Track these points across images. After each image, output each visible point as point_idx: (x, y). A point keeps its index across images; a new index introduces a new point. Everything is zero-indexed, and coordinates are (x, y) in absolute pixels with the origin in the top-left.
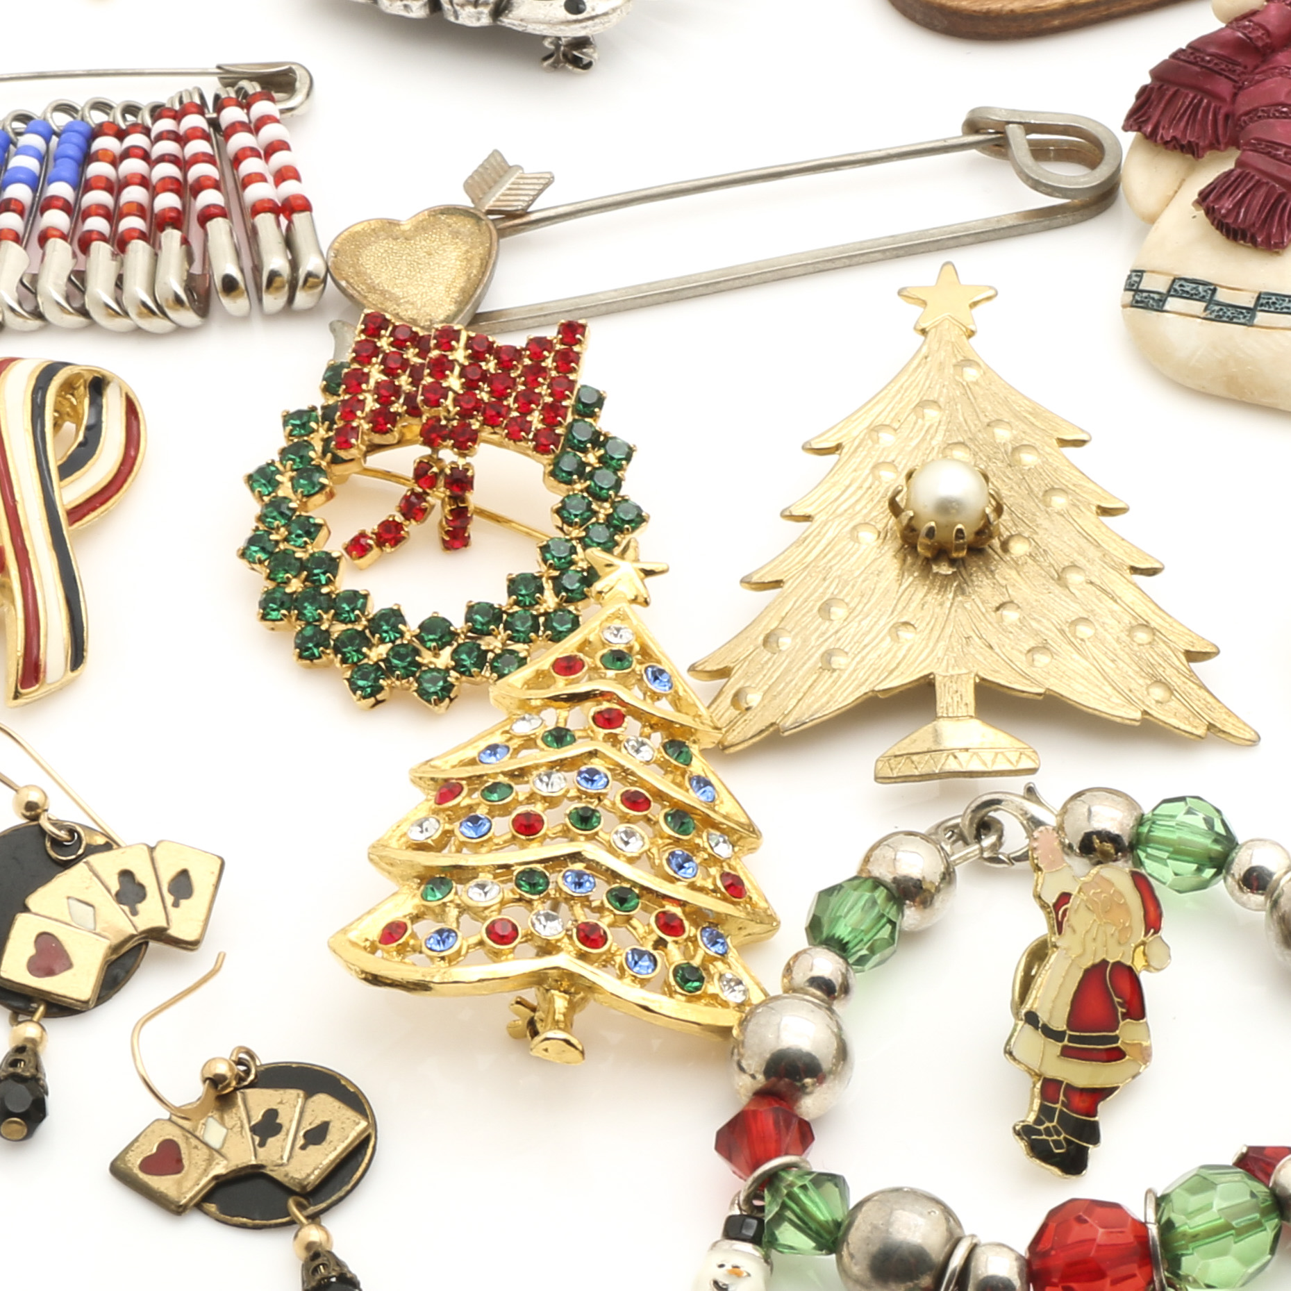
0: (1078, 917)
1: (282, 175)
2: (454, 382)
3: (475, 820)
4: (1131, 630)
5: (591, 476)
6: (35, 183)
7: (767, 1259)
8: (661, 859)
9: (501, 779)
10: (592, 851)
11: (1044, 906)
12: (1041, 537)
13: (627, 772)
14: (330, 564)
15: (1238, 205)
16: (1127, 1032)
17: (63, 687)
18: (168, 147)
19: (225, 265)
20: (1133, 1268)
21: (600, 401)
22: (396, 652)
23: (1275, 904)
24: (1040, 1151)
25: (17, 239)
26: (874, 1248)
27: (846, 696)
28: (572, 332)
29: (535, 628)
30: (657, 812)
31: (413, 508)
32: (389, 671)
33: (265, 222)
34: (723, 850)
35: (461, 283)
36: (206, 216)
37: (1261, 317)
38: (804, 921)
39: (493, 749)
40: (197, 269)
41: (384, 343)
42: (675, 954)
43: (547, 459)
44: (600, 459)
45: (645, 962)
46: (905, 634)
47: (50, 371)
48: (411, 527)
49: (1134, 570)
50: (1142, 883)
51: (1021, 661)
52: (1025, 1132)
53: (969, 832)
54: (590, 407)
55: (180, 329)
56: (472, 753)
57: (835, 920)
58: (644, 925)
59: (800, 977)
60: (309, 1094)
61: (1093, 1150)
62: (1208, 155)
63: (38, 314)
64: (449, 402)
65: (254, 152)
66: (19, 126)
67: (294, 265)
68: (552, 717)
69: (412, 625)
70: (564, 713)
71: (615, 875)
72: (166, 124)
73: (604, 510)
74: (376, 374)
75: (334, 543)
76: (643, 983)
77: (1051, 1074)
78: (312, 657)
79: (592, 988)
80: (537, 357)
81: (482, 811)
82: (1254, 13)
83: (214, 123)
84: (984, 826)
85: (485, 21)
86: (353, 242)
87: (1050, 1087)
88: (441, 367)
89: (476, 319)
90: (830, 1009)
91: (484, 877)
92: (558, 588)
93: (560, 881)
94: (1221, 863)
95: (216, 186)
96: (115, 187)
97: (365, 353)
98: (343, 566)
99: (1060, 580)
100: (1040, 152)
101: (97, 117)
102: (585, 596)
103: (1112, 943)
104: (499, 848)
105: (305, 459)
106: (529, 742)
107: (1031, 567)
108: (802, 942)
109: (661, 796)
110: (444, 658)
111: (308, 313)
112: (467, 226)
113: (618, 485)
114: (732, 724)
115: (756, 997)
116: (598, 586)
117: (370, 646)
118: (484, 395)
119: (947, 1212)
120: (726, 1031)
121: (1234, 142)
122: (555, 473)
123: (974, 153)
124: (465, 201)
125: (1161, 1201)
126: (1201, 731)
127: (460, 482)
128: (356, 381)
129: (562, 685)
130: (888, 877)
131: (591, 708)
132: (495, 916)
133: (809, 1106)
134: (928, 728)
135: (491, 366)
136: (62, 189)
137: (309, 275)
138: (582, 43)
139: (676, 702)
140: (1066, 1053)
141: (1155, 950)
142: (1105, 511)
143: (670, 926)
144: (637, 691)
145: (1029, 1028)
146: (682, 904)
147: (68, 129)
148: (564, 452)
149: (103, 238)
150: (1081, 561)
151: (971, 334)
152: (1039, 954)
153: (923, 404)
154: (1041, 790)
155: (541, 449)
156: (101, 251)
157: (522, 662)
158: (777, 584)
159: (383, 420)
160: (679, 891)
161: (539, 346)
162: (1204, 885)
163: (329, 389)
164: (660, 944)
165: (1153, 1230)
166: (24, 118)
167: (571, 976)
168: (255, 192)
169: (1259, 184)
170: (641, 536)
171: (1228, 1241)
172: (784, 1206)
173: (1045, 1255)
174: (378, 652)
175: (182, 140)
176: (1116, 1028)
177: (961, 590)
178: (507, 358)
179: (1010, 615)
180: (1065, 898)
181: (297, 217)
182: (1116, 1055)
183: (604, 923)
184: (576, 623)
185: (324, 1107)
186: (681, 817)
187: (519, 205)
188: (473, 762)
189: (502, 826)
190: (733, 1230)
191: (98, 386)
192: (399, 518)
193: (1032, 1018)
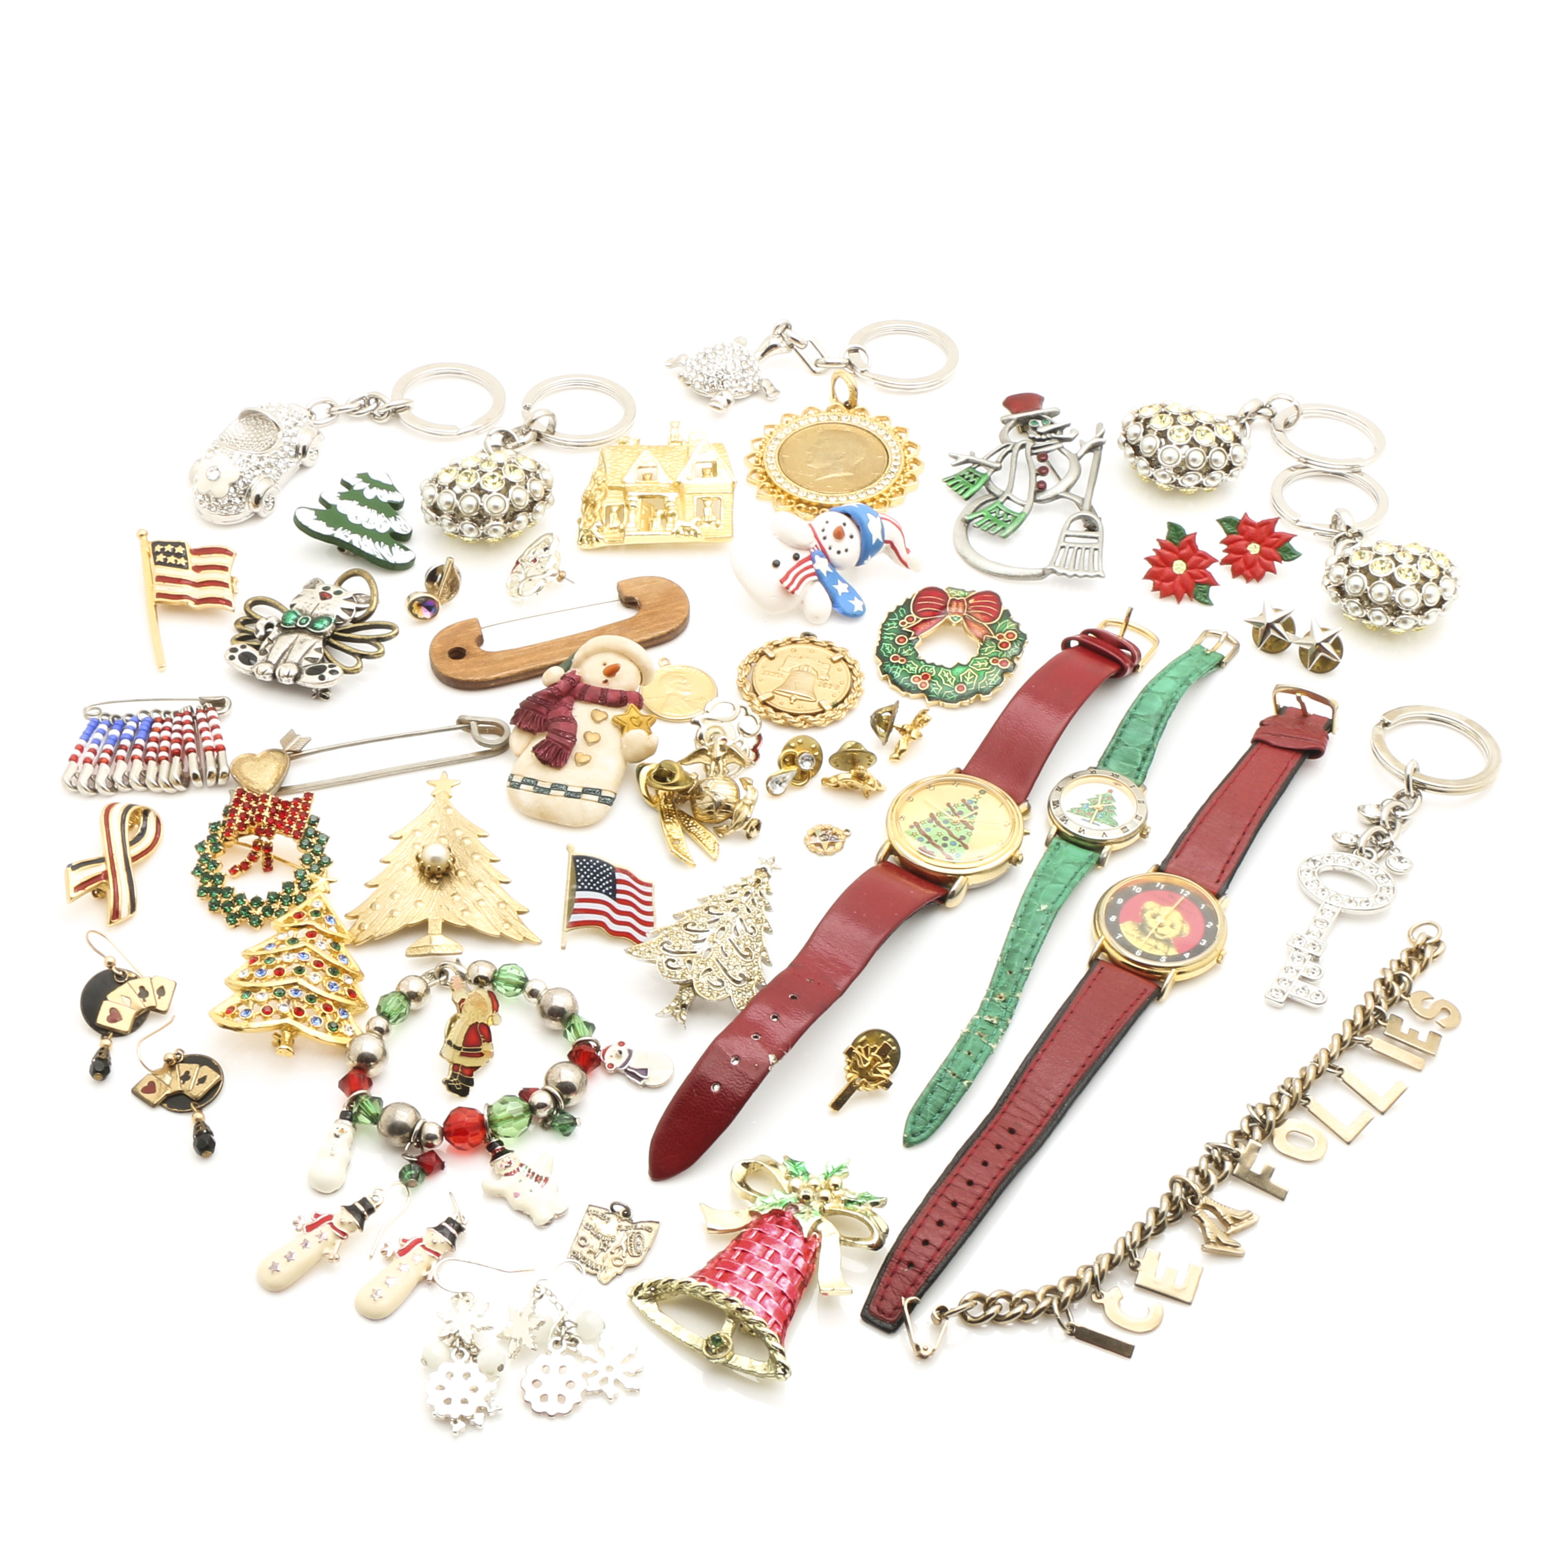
0: (468, 1007)
1: (217, 737)
2: (266, 813)
3: (261, 971)
4: (498, 904)
5: (313, 847)
6: (132, 739)
7: (354, 1126)
8: (326, 985)
9: (272, 956)
10: (301, 982)
11: (455, 1003)
12: (469, 870)
13: (316, 953)
14: (222, 877)
15: (546, 752)
16: (485, 1047)
17: (128, 920)
18: (178, 727)
19: (194, 770)
20: (478, 1131)
21: (318, 820)
22: (243, 909)
23: (539, 1002)
24: (451, 1088)
25: (123, 759)
26: (389, 1124)
27: (397, 927)
28: (308, 796)
29: (291, 901)
30: (326, 967)
31: (253, 857)
32: (239, 916)
33: (209, 754)
34: (349, 981)
35: (276, 776)
36: (188, 752)
37: (552, 792)
38: (376, 1007)
39: (270, 945)
40: (185, 770)
41: (244, 799)
42: (329, 1018)
43: (298, 841)
44: (317, 841)
45: (318, 1021)
46: (419, 904)
47: (129, 807)
48: (252, 864)
49: (501, 882)
50: (491, 994)
51: (459, 915)
52: (446, 1082)
53: (436, 975)
54: (314, 823)
55: (178, 792)
56: (263, 946)
57: (386, 1007)
58: (319, 1007)
59: (371, 1027)
60: (201, 1066)
61: (471, 1088)
62: (538, 734)
63: (129, 786)
64: (264, 821)
65: (207, 729)
66: (129, 718)
67: (218, 770)
68: (292, 934)
69: (249, 898)
70: (296, 932)
71: (308, 990)
72: (178, 719)
73: (317, 859)
74: (240, 810)
75: (224, 870)
76: (317, 1028)
77: (456, 1062)
78: (214, 910)
79: (298, 1030)
80: (296, 805)
81: (263, 968)
82: (556, 684)
83: (194, 718)
84: (442, 973)
85: (291, 682)
86: (240, 761)
87: (456, 1067)
88: (262, 808)
89: (281, 790)
90: (381, 1038)
91: (263, 991)
92: (300, 887)
93: (289, 993)
94: (522, 987)
95: (193, 741)
96: (158, 741)
97: (237, 802)
98: (226, 879)
99: (475, 885)
100: (482, 731)
101: (156, 715)
102: (308, 890)
103: (480, 1016)
104: (270, 980)
105: (215, 840)
106: (283, 942)
107: (465, 881)
108: (375, 1014)
109: (327, 962)
110: (259, 911)
111: (221, 786)
112: (279, 756)
113: (322, 850)
114: (358, 935)
115: (358, 1033)
116: (312, 886)
117: (234, 906)
118: (277, 818)
119: (416, 1111)
120: (345, 1045)
121: (546, 729)
122: (301, 846)
123: (460, 731)
124: (280, 747)
125: (490, 1107)
126: (521, 939)
127: (268, 848)
128: (233, 812)
129: (296, 922)
130: (405, 992)
131: (305, 931)
132: (266, 1005)
133: (372, 1072)
134: (427, 937)
135: (279, 808)
136: (140, 742)
137: (224, 773)
138: (326, 690)
139: (338, 928)
140: (462, 1054)
141: (496, 1018)
142: (492, 861)
143: (328, 1008)
144: (324, 925)
145: (448, 1046)
146: (332, 1001)
147: (144, 720)
148: (304, 838)
149: (153, 759)
150: (482, 879)
151: (450, 797)
152: (454, 1020)
153: (432, 822)
154: (461, 961)
155: (295, 837)
156: (152, 763)
157: (286, 912)
158: (377, 886)
159: (242, 826)
160: (332, 996)
161: (297, 800)
162: (517, 995)
163: (225, 815)
164: (324, 1014)
165: (486, 1118)
166: (130, 715)
167: (291, 1026)
168: (206, 743)
169: (553, 745)
170: (329, 869)
171: (512, 1122)
172: (360, 1108)
173: (449, 1125)
174: (236, 909)
175: (182, 724)
176: (480, 1045)
177: (440, 888)
178: (286, 804)
179: (456, 898)
180: (463, 1000)
181: (220, 753)
182: (482, 1055)
183: (304, 1007)
184: (305, 898)
185: (206, 1070)
186: (335, 970)
187: (298, 749)
188: (263, 949)
189: (270, 973)
190: (343, 1116)
191: (146, 813)
192: (248, 861)
193: (449, 1043)
